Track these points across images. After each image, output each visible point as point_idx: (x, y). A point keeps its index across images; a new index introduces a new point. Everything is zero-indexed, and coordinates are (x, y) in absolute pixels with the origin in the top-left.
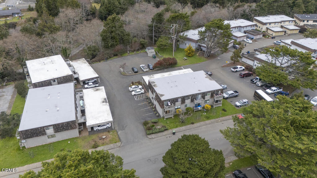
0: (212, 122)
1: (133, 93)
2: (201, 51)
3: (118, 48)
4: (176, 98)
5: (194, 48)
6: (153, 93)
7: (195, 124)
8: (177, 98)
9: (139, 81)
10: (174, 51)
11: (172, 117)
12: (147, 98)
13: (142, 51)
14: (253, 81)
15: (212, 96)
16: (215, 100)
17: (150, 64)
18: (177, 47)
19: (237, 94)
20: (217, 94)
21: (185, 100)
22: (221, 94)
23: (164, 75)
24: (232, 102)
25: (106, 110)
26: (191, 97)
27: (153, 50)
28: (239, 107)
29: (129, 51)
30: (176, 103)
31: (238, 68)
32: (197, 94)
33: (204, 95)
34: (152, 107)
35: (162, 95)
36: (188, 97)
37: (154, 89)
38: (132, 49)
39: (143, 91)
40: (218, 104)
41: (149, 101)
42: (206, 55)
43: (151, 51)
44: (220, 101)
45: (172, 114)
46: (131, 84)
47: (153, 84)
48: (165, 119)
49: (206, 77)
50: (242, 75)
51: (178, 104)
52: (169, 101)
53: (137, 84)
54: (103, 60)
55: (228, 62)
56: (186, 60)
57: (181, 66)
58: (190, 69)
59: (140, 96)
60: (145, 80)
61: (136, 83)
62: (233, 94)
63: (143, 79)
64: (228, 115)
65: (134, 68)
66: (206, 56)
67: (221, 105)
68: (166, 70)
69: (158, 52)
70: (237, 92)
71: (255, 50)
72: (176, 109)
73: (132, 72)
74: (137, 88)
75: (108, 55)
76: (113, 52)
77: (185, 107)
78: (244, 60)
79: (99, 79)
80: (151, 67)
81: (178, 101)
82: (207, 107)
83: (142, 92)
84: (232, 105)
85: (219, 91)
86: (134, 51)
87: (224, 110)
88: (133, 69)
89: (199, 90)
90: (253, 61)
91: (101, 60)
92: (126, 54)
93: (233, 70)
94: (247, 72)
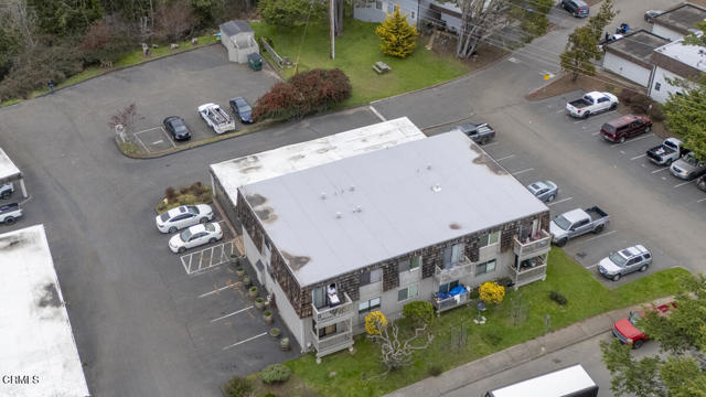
0: (513, 360)
1: (176, 242)
2: (443, 30)
3: (98, 33)
4: (359, 270)
5: (415, 19)
6: (260, 248)
7: (445, 374)
8: (365, 269)
9: (199, 184)
10: (336, 34)
11: (347, 349)
12: (238, 264)
13: (201, 40)
14: (658, 158)
15: (507, 244)
16: (520, 259)
17: (239, 101)
18: (344, 16)
19: (601, 221)
20: (526, 235)
21: (397, 275)
22: (542, 236)
23: (302, 153)
24: (586, 258)
25: (59, 346)
26: (421, 258)
27: (248, 36)
28: (616, 278)
29: (149, 42)
30: (363, 290)
31: (592, 101)
32: (445, 243)
33: (473, 244)
34: (259, 305)
35: (301, 261)
36: (408, 259)
37: (263, 232)
38: (162, 35)
39: (217, 230)
40: (530, 274)
41: (247, 280)
42: (463, 48)
43: (239, 41)
44: (538, 260)
45: (346, 337)
46: (166, 200)
47: (259, 208)
48: (319, 361)
49: (476, 161)
50: (613, 132)
51: (371, 293)
52: (333, 286)
53: (190, 197)
54: (39, 87)
55: (552, 76)
56: (386, 76)
57: (368, 104)
58: (405, 120)
59: (207, 254)
60: (224, 184)
61: (184, 192)
62: (587, 221)
63: (214, 176)
64: (575, 321)
65: (173, 123)
66: (464, 52)
67: (543, 277)
68: (306, 123)
69: (270, 42)
70: (603, 214)
71: (647, 17)
72: (360, 312)
73: (166, 139)
74: (191, 216)
75: (60, 63)
76: (78, 52)
77: (399, 300)
78: (611, 63)
79: (22, 181)
80: (246, 111)
81: (368, 282)
82: (491, 295)
83: (212, 234)
84: (586, 274)
85: (535, 222)
86: (171, 39)
87: (556, 298)
88: (169, 126)
89: (454, 227)
90: (649, 67)
91: (31, 90)
92: (137, 58)
93: (574, 110)
94: (629, 119)
